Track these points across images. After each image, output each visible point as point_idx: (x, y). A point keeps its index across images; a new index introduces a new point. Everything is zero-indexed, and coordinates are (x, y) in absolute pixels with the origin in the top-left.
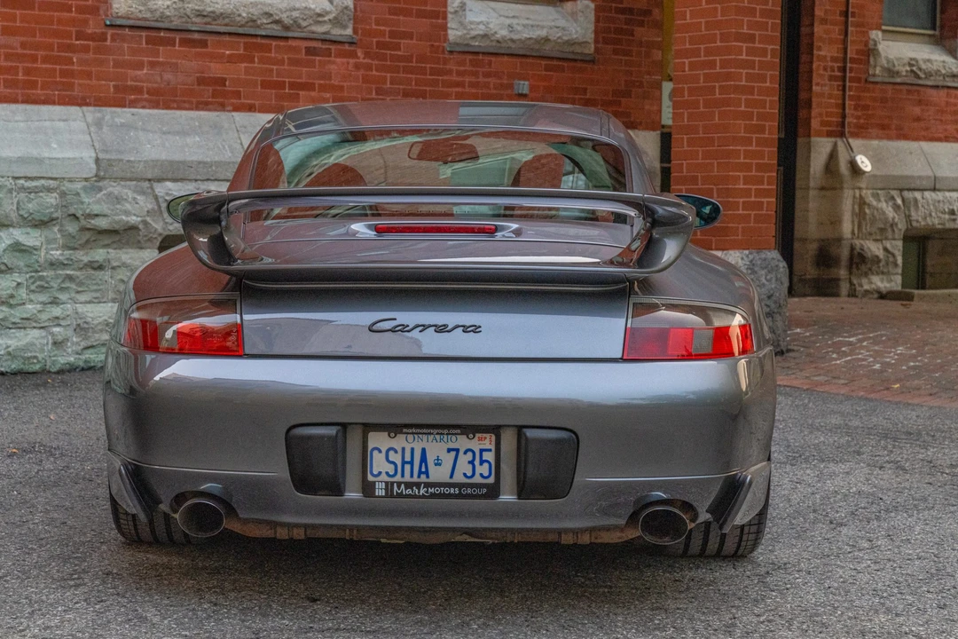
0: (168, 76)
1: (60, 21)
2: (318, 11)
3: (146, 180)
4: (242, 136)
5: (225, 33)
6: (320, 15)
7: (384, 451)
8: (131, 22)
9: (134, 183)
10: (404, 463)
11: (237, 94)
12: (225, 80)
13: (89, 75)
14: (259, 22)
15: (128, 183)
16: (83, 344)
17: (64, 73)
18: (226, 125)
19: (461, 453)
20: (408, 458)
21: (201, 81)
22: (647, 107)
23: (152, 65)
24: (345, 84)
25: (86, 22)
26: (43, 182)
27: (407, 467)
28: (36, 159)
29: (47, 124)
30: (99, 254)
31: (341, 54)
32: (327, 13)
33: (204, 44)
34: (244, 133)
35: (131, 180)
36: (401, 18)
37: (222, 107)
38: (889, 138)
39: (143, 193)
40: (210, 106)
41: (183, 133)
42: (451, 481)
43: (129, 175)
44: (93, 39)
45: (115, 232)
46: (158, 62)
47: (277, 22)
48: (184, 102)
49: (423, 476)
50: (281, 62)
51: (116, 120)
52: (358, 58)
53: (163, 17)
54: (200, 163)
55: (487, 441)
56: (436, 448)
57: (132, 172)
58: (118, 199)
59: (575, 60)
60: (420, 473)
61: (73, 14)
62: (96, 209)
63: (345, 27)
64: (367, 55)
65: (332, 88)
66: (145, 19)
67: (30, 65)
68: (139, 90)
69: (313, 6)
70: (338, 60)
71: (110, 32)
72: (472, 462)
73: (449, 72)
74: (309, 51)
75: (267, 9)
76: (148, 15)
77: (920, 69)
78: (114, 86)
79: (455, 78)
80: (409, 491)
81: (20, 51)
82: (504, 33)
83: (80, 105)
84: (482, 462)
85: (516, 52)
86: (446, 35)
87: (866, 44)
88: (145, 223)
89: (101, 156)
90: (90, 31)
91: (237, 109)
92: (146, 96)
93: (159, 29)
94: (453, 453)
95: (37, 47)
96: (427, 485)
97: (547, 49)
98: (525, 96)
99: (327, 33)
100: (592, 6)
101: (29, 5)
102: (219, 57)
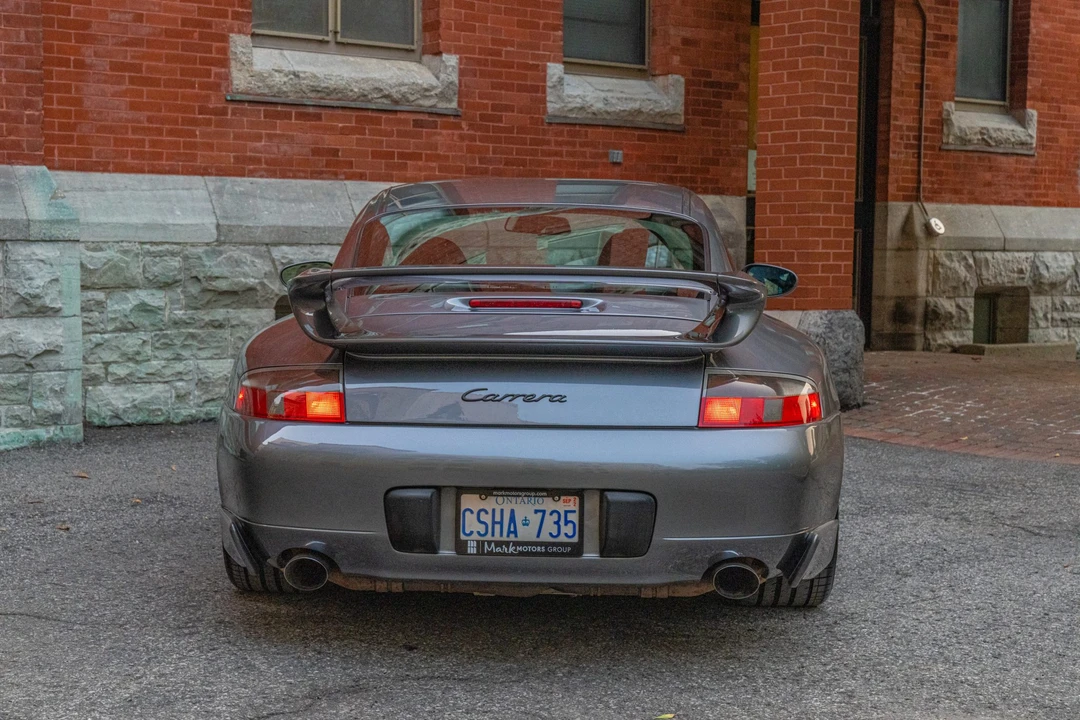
0: (284, 147)
1: (184, 97)
2: (425, 86)
3: (263, 244)
4: (353, 203)
5: (338, 107)
6: (426, 90)
7: (476, 512)
8: (250, 98)
9: (253, 247)
10: (494, 523)
11: (350, 165)
12: (338, 150)
13: (210, 147)
14: (370, 97)
15: (247, 247)
16: (204, 397)
17: (187, 145)
18: (339, 193)
19: (548, 513)
20: (498, 519)
21: (316, 152)
22: (734, 174)
23: (270, 137)
24: (450, 154)
25: (208, 97)
26: (167, 246)
27: (497, 527)
28: (161, 225)
29: (172, 192)
30: (220, 314)
31: (445, 126)
32: (434, 88)
33: (318, 117)
34: (355, 200)
35: (250, 244)
36: (503, 92)
37: (335, 176)
38: (961, 202)
39: (260, 256)
40: (324, 175)
41: (298, 200)
42: (538, 540)
43: (247, 240)
44: (216, 114)
45: (235, 293)
46: (275, 135)
47: (386, 97)
48: (299, 171)
49: (512, 536)
50: (391, 134)
51: (236, 188)
52: (463, 129)
53: (280, 93)
54: (314, 228)
55: (572, 503)
56: (524, 509)
57: (251, 237)
58: (238, 263)
59: (666, 131)
60: (509, 532)
61: (196, 91)
62: (216, 271)
63: (450, 101)
64: (471, 126)
65: (438, 157)
66: (264, 95)
67: (156, 138)
68: (258, 161)
69: (420, 82)
70: (444, 132)
71: (231, 107)
72: (557, 523)
73: (548, 143)
74: (417, 123)
75: (377, 85)
76: (266, 91)
77: (991, 138)
78: (234, 157)
79: (553, 148)
80: (499, 550)
81: (146, 125)
82: (600, 105)
83: (202, 175)
84: (567, 522)
85: (610, 124)
86: (545, 108)
87: (940, 113)
88: (262, 284)
89: (221, 222)
90: (211, 106)
91: (349, 177)
92: (264, 166)
93: (276, 104)
94: (540, 514)
95: (163, 121)
96: (516, 544)
97: (640, 120)
98: (619, 164)
99: (434, 106)
100: (682, 80)
101: (155, 82)
102: (332, 130)
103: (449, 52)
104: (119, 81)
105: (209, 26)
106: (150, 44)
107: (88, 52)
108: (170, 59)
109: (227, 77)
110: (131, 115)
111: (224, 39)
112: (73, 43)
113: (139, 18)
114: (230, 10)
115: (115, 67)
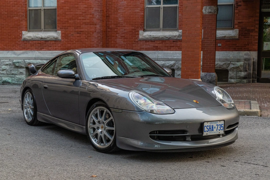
0: (148, 46)
1: (132, 40)
2: (175, 35)
4: (159, 54)
5: (158, 40)
6: (175, 36)
8: (142, 39)
11: (160, 48)
12: (158, 46)
13: (136, 47)
14: (164, 38)
17: (132, 47)
18: (157, 53)
21: (154, 47)
23: (146, 45)
25: (135, 40)
31: (179, 42)
32: (177, 36)
33: (154, 41)
37: (157, 50)
40: (155, 50)
44: (137, 42)
46: (147, 45)
47: (167, 38)
50: (168, 43)
53: (147, 38)
59: (234, 40)
63: (180, 37)
68: (144, 48)
71: (139, 41)
74: (173, 41)
75: (165, 36)
76: (145, 38)
85: (218, 39)
91: (160, 50)
93: (147, 40)
95: (128, 43)
97: (226, 38)
98: (220, 46)
99: (177, 39)
100: (238, 30)
101: (127, 38)
102: (157, 43)
103: (180, 29)
104: (122, 38)
105: (136, 30)
106: (126, 33)
107: (117, 35)
108: (129, 35)
109: (139, 37)
110: (123, 43)
111: (138, 31)
112: (115, 34)
113: (125, 30)
114: (139, 27)
115: (121, 37)
